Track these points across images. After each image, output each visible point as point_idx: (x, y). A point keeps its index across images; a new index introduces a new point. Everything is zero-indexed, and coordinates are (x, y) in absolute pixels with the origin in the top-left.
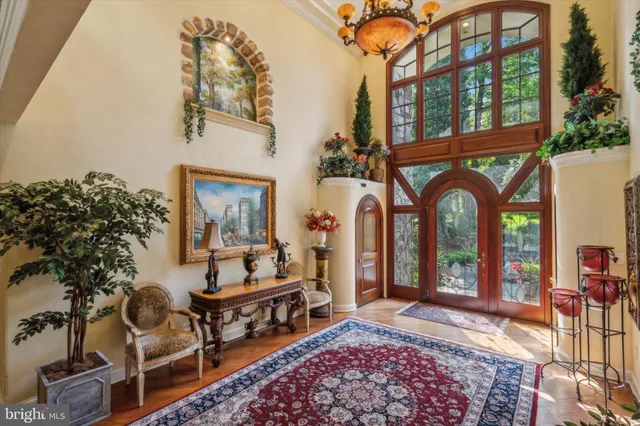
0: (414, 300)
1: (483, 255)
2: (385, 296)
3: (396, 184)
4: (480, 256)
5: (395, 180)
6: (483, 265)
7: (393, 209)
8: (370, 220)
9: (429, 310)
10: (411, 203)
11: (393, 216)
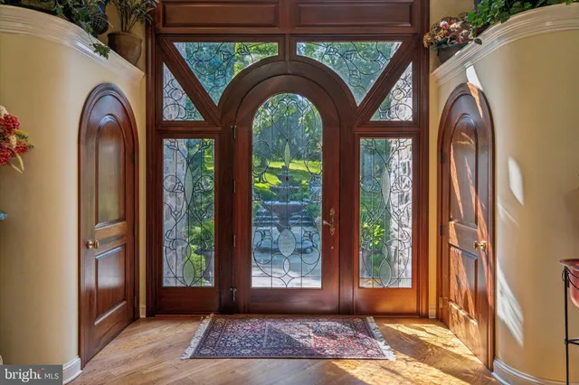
0: (206, 313)
1: (332, 212)
2: (143, 315)
3: (168, 75)
4: (326, 216)
5: (165, 67)
6: (332, 230)
7: (160, 130)
8: (110, 150)
9: (244, 329)
10: (199, 118)
11: (160, 145)
